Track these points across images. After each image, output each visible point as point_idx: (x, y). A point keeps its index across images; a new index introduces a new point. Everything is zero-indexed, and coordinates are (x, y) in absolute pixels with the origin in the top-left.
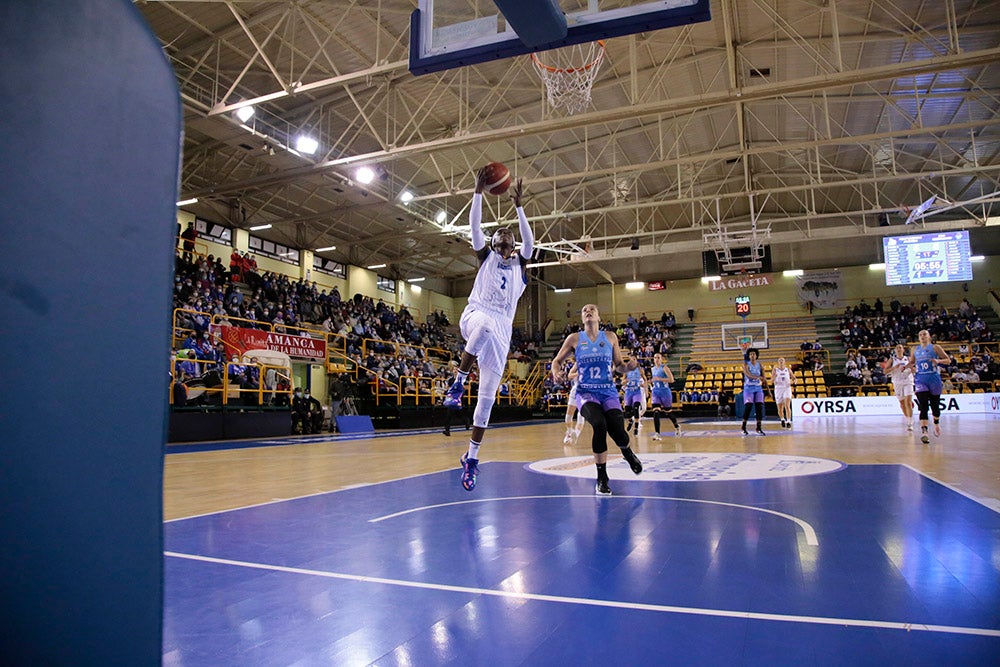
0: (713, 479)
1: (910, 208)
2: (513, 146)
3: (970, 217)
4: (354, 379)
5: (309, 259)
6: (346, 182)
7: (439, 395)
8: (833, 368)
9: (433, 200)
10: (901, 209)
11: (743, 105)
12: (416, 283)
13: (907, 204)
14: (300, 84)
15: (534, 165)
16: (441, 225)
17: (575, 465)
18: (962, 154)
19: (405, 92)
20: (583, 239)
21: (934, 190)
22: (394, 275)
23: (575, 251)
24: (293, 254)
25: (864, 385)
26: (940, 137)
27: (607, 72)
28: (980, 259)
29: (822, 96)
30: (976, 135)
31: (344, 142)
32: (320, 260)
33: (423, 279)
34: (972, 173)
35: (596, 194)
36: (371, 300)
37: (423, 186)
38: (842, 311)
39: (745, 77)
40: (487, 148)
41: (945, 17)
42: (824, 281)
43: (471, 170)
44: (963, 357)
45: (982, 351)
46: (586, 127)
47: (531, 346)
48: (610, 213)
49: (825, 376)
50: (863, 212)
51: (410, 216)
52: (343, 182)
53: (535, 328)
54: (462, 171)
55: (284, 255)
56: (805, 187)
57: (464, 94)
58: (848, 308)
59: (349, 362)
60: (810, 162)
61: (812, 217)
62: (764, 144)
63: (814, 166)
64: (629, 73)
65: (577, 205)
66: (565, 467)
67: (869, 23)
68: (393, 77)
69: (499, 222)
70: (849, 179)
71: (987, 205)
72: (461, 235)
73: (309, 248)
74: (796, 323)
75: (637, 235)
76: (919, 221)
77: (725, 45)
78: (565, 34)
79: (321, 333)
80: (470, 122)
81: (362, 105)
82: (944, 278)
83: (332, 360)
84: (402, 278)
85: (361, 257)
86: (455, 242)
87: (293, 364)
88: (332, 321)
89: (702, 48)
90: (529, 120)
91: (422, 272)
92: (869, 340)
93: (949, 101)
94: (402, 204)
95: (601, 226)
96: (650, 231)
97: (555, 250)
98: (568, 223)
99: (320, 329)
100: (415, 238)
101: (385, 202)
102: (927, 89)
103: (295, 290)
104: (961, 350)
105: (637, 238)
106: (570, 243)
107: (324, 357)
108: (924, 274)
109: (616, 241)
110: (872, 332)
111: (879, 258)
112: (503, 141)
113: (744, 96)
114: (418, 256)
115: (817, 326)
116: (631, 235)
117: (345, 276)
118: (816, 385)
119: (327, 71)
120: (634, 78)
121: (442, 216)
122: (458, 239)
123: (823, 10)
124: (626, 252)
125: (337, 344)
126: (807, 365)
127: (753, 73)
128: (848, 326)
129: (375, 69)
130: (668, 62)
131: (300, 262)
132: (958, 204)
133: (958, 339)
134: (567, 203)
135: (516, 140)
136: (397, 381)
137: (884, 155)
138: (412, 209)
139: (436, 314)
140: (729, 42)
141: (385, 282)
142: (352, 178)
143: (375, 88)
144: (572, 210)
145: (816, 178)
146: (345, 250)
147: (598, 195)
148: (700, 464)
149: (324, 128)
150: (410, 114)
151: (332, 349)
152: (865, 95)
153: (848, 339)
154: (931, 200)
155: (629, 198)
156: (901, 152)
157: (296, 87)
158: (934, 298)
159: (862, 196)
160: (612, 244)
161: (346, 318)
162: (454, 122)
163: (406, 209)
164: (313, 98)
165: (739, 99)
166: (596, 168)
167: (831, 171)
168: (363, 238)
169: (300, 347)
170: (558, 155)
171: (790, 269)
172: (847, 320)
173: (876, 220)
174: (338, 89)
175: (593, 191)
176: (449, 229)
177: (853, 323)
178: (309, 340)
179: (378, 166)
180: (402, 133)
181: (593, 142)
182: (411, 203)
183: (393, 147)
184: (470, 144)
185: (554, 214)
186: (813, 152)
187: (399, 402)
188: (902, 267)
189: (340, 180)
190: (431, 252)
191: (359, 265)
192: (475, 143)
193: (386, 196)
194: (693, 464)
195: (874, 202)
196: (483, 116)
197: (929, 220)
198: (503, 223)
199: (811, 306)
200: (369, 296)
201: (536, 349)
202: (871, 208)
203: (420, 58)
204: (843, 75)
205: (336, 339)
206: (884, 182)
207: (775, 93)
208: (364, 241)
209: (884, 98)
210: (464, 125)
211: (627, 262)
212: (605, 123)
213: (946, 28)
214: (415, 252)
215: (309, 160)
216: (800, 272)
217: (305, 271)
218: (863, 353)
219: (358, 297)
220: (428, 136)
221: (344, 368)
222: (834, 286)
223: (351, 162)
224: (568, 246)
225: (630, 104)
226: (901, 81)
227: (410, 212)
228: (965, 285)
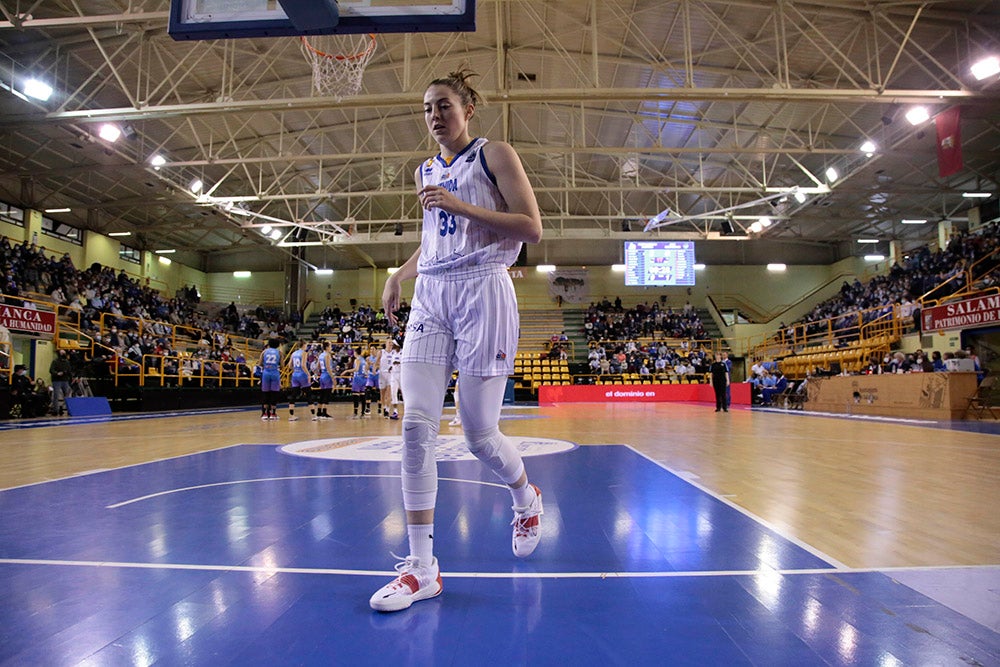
0: (459, 458)
1: (648, 217)
2: (279, 119)
3: (696, 231)
4: (89, 357)
5: (36, 221)
6: (86, 138)
7: (188, 375)
8: (576, 358)
9: (188, 168)
10: (640, 217)
11: (509, 105)
12: (165, 255)
13: (645, 214)
14: (30, 17)
15: (301, 141)
16: (196, 194)
17: (328, 447)
18: (692, 175)
19: (161, 46)
20: (347, 221)
21: (668, 203)
22: (140, 244)
23: (338, 232)
24: (16, 213)
25: (602, 374)
26: (676, 157)
27: (382, 55)
28: (702, 267)
29: (580, 107)
30: (703, 159)
31: (87, 90)
32: (50, 222)
33: (174, 251)
34: (699, 192)
35: (362, 177)
36: (113, 270)
37: (176, 151)
38: (587, 306)
39: (514, 80)
40: (252, 118)
41: (683, 53)
42: (573, 277)
43: (232, 139)
44: (684, 353)
45: (698, 347)
46: (356, 109)
47: (288, 328)
48: (377, 198)
49: (569, 366)
50: (610, 217)
51: (161, 182)
52: (82, 138)
53: (293, 308)
54: (222, 139)
55: (5, 213)
56: (560, 189)
57: (229, 57)
58: (592, 304)
59: (83, 338)
60: (567, 166)
61: (565, 217)
62: (528, 145)
63: (570, 171)
64: (402, 60)
65: (342, 186)
66: (319, 449)
67: (624, 47)
68: (149, 28)
69: (261, 196)
70: (599, 186)
71: (709, 220)
72: (218, 207)
73: (38, 207)
74: (548, 315)
75: (400, 221)
76: (655, 230)
77: (495, 46)
78: (337, 22)
79: (50, 305)
80: (234, 88)
81: (109, 52)
82: (672, 282)
83: (63, 336)
84: (149, 249)
85: (102, 222)
86: (211, 214)
87: (13, 339)
88: (64, 291)
89: (476, 46)
90: (299, 96)
91: (173, 243)
92: (608, 333)
93: (685, 126)
94: (153, 168)
95: (365, 210)
96: (415, 218)
97: (317, 230)
98: (332, 204)
99: (49, 300)
100: (166, 206)
101: (133, 164)
102: (668, 113)
103: (19, 255)
104: (682, 345)
105: (401, 224)
106: (333, 224)
107: (52, 331)
108: (657, 278)
109: (380, 225)
110: (611, 326)
111: (621, 259)
112: (270, 114)
113: (510, 98)
114: (169, 226)
115: (565, 319)
116: (395, 221)
117: (81, 242)
118: (561, 373)
119: (67, 8)
120: (407, 65)
121: (197, 185)
122: (214, 211)
123: (586, 28)
124: (389, 237)
125: (70, 318)
126: (554, 355)
127: (521, 77)
128: (592, 320)
129: (127, 16)
130: (441, 54)
131: (25, 223)
132: (687, 218)
133: (680, 337)
134: (332, 182)
135: (283, 114)
136: (139, 360)
137: (630, 167)
138: (164, 174)
139: (187, 289)
140: (500, 43)
141: (129, 252)
142: (95, 135)
143: (125, 36)
144: (337, 190)
145: (571, 182)
146: (83, 213)
147: (364, 177)
148: (449, 445)
149: (62, 72)
150: (166, 70)
151: (63, 323)
152: (618, 111)
153: (591, 332)
154: (666, 211)
155: (396, 184)
156: (645, 166)
157: (24, 20)
158: (664, 298)
159: (610, 203)
160: (376, 228)
161: (80, 291)
162: (215, 87)
163: (156, 174)
164: (48, 36)
165: (506, 99)
166: (364, 151)
167: (585, 177)
168: (106, 201)
169: (23, 319)
170: (327, 134)
171: (543, 263)
172: (591, 315)
173: (620, 227)
174: (81, 30)
175: (360, 174)
176: (205, 199)
177: (596, 318)
178: (34, 312)
179: (125, 124)
180: (156, 90)
181: (364, 124)
182: (163, 168)
183: (143, 105)
184: (233, 112)
185: (319, 194)
186: (569, 157)
187: (142, 383)
188: (640, 271)
189: (79, 134)
190: (183, 223)
191: (100, 231)
192: (238, 111)
193: (134, 157)
194: (442, 446)
195: (619, 210)
196: (248, 84)
197: (663, 229)
198: (264, 198)
199: (560, 300)
200: (111, 266)
201: (294, 330)
202: (616, 214)
203: (182, 22)
204: (599, 90)
205: (68, 313)
206: (629, 192)
207: (538, 98)
208: (107, 205)
209: (631, 116)
210: (227, 90)
211: (390, 246)
212: (376, 107)
213: (683, 63)
214: (165, 221)
215: (39, 107)
216: (552, 268)
217: (31, 234)
218: (602, 345)
219: (96, 267)
220: (187, 97)
221: (76, 344)
222: (581, 282)
223: (92, 116)
224: (331, 226)
225: (401, 91)
226: (648, 103)
227: (161, 177)
228: (689, 290)
